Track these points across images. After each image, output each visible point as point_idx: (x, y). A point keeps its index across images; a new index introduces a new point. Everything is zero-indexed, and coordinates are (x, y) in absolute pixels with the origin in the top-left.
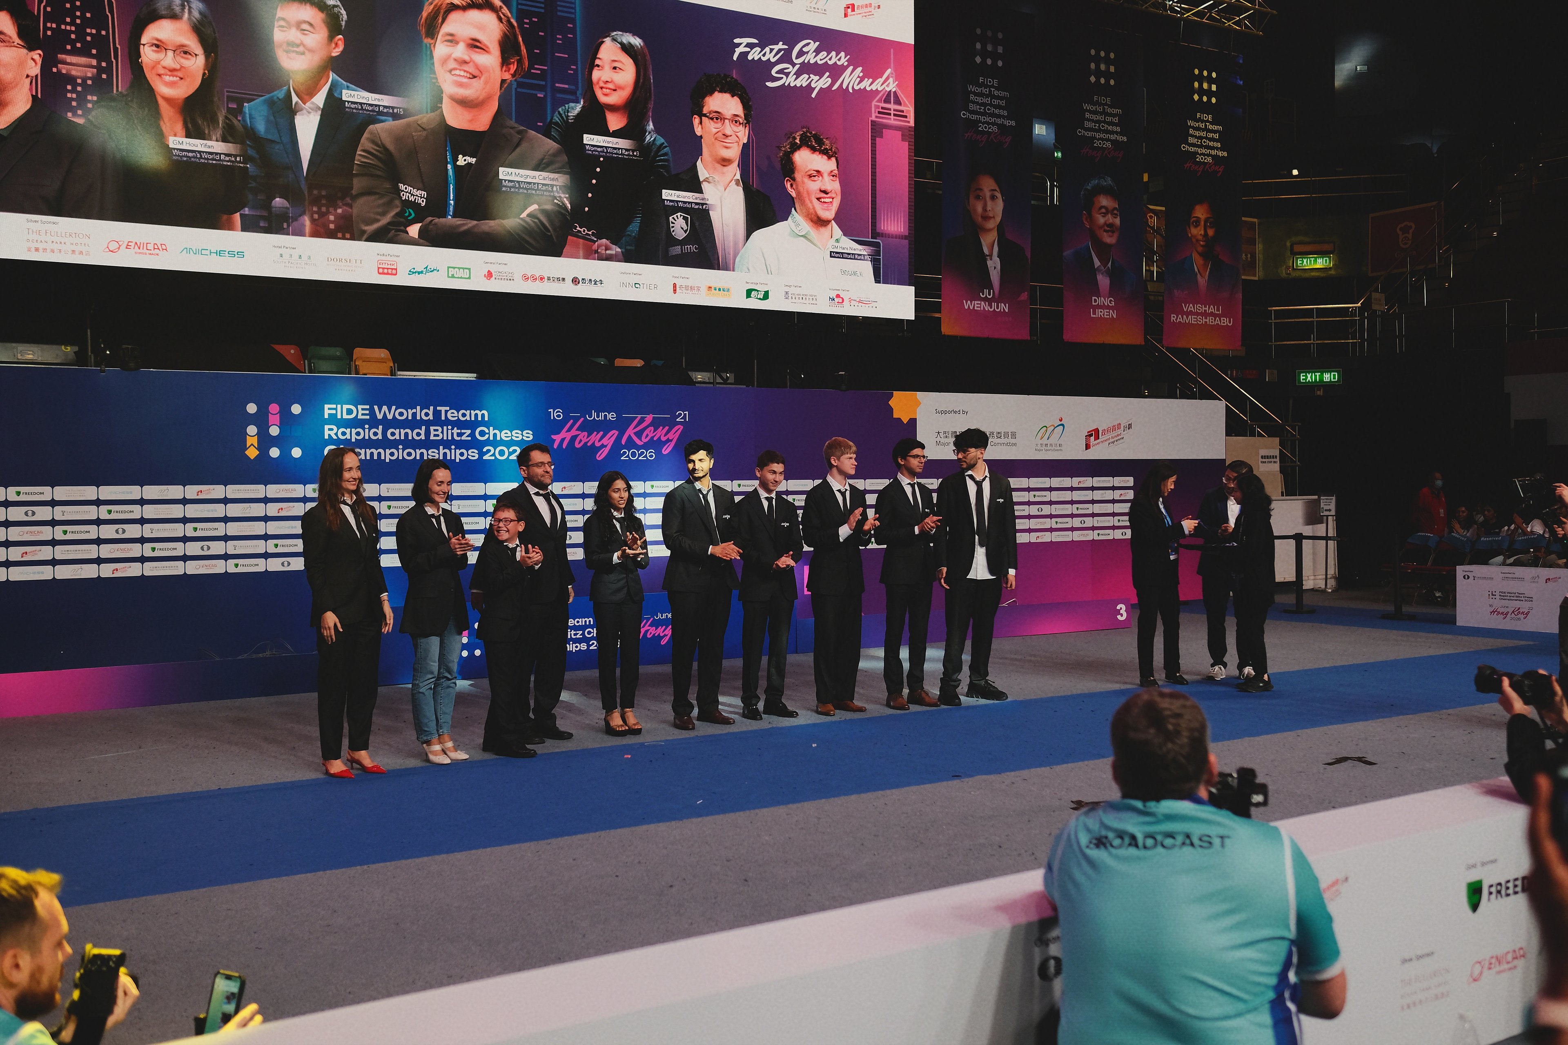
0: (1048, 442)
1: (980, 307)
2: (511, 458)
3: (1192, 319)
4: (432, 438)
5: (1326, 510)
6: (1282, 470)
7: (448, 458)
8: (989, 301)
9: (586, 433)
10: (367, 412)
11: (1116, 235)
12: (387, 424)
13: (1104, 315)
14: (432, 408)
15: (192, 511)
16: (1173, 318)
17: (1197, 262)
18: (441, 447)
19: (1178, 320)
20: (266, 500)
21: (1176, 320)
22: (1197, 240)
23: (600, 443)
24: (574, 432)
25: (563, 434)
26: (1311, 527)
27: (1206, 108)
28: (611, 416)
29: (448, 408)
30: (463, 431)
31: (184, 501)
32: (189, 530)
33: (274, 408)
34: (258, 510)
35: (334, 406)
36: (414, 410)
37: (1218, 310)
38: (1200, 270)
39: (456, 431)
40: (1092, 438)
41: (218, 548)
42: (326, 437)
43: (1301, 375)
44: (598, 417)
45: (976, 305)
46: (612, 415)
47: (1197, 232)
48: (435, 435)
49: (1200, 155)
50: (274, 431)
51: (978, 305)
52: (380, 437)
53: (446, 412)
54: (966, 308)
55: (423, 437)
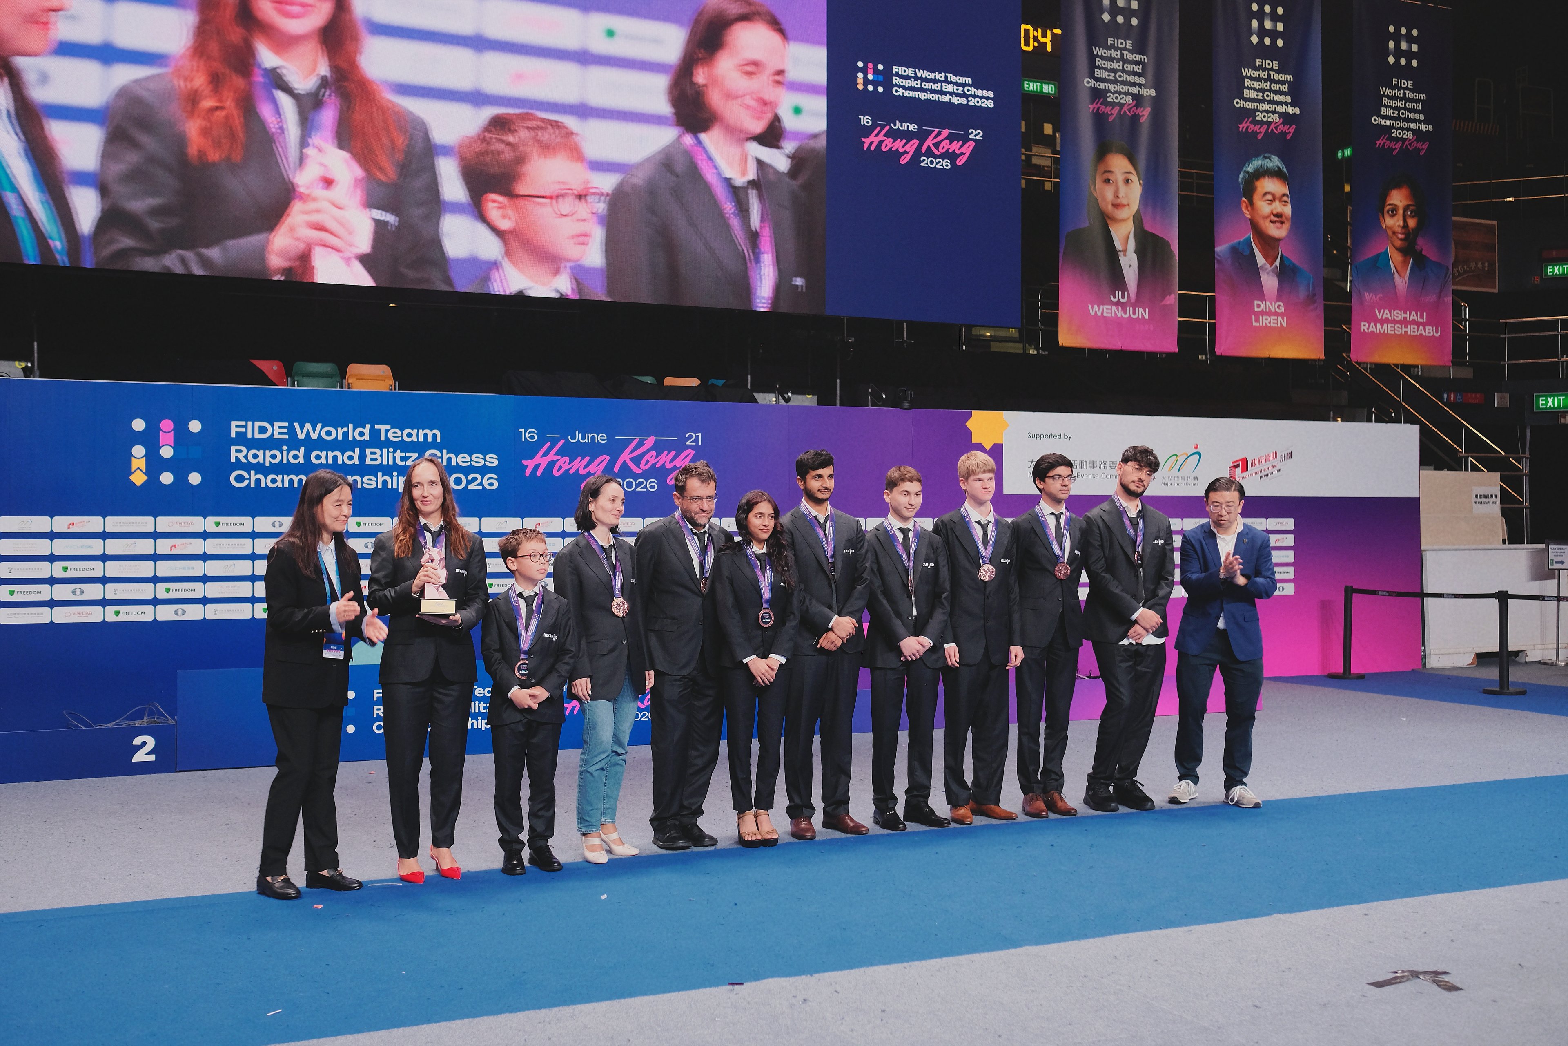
0: (1180, 474)
1: (1111, 313)
2: (469, 487)
3: (1388, 329)
4: (368, 462)
5: (1556, 563)
6: (1504, 513)
7: (389, 486)
8: (1124, 306)
9: (567, 459)
10: (286, 430)
11: (1287, 226)
12: (311, 445)
13: (1270, 323)
14: (368, 426)
15: (61, 547)
16: (1364, 326)
17: (1395, 258)
18: (380, 474)
19: (1370, 329)
20: (155, 535)
21: (1368, 329)
22: (1394, 233)
23: (587, 470)
24: (552, 457)
25: (538, 459)
26: (1537, 583)
27: (1406, 72)
28: (601, 438)
29: (389, 427)
30: (408, 455)
31: (52, 536)
32: (58, 570)
33: (167, 425)
34: (145, 547)
35: (244, 423)
36: (345, 429)
37: (1422, 317)
38: (1398, 269)
39: (399, 454)
40: (1239, 470)
41: (94, 592)
42: (233, 460)
43: (1541, 399)
44: (583, 438)
45: (1105, 311)
46: (601, 436)
47: (1393, 222)
48: (372, 459)
49: (1397, 129)
50: (167, 452)
51: (1108, 311)
52: (301, 460)
53: (387, 431)
54: (1092, 313)
55: (356, 461)
